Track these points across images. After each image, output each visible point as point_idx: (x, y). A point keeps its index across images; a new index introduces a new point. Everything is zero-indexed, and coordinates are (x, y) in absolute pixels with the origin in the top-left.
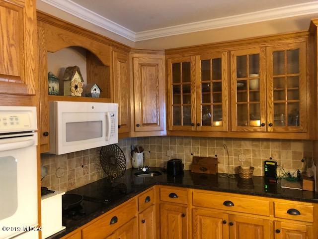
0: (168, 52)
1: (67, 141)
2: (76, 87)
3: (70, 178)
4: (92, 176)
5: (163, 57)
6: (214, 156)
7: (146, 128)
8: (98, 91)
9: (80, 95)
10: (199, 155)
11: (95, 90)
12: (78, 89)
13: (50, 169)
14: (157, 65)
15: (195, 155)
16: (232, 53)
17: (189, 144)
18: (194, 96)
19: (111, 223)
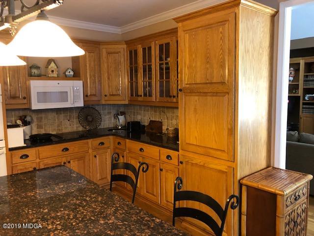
0: (128, 43)
1: (38, 102)
3: (58, 126)
4: (77, 127)
5: (125, 46)
6: (160, 120)
7: (113, 98)
8: (72, 73)
9: (56, 76)
10: (153, 119)
11: (70, 72)
12: (54, 72)
14: (120, 52)
15: (151, 119)
16: (157, 42)
17: (148, 111)
19: (63, 150)
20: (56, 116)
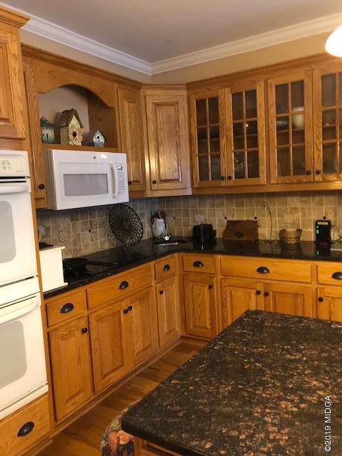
0: (190, 86)
1: (66, 195)
2: (75, 134)
3: (75, 243)
4: (102, 243)
5: (185, 93)
6: (253, 219)
7: (165, 185)
8: (102, 140)
9: (80, 144)
10: (235, 219)
11: (98, 137)
12: (77, 136)
13: (51, 231)
14: (177, 103)
15: (230, 218)
16: (270, 81)
17: (222, 205)
18: (223, 142)
19: (120, 288)
20: (71, 224)
